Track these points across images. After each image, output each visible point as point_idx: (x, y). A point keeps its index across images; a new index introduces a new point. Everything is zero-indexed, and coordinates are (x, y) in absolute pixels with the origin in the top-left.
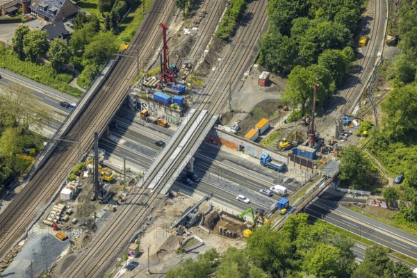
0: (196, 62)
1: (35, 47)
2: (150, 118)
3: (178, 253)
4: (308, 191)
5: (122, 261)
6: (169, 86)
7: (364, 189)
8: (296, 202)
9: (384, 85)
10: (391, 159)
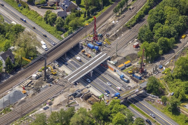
0: (111, 34)
1: (51, 19)
2: (85, 53)
3: (66, 106)
4: (131, 92)
5: (43, 106)
6: (95, 42)
7: (157, 95)
8: (124, 95)
9: (184, 55)
10: (172, 85)
